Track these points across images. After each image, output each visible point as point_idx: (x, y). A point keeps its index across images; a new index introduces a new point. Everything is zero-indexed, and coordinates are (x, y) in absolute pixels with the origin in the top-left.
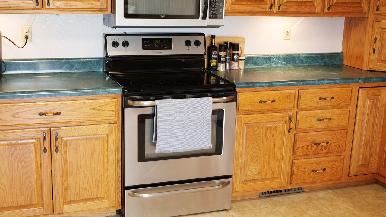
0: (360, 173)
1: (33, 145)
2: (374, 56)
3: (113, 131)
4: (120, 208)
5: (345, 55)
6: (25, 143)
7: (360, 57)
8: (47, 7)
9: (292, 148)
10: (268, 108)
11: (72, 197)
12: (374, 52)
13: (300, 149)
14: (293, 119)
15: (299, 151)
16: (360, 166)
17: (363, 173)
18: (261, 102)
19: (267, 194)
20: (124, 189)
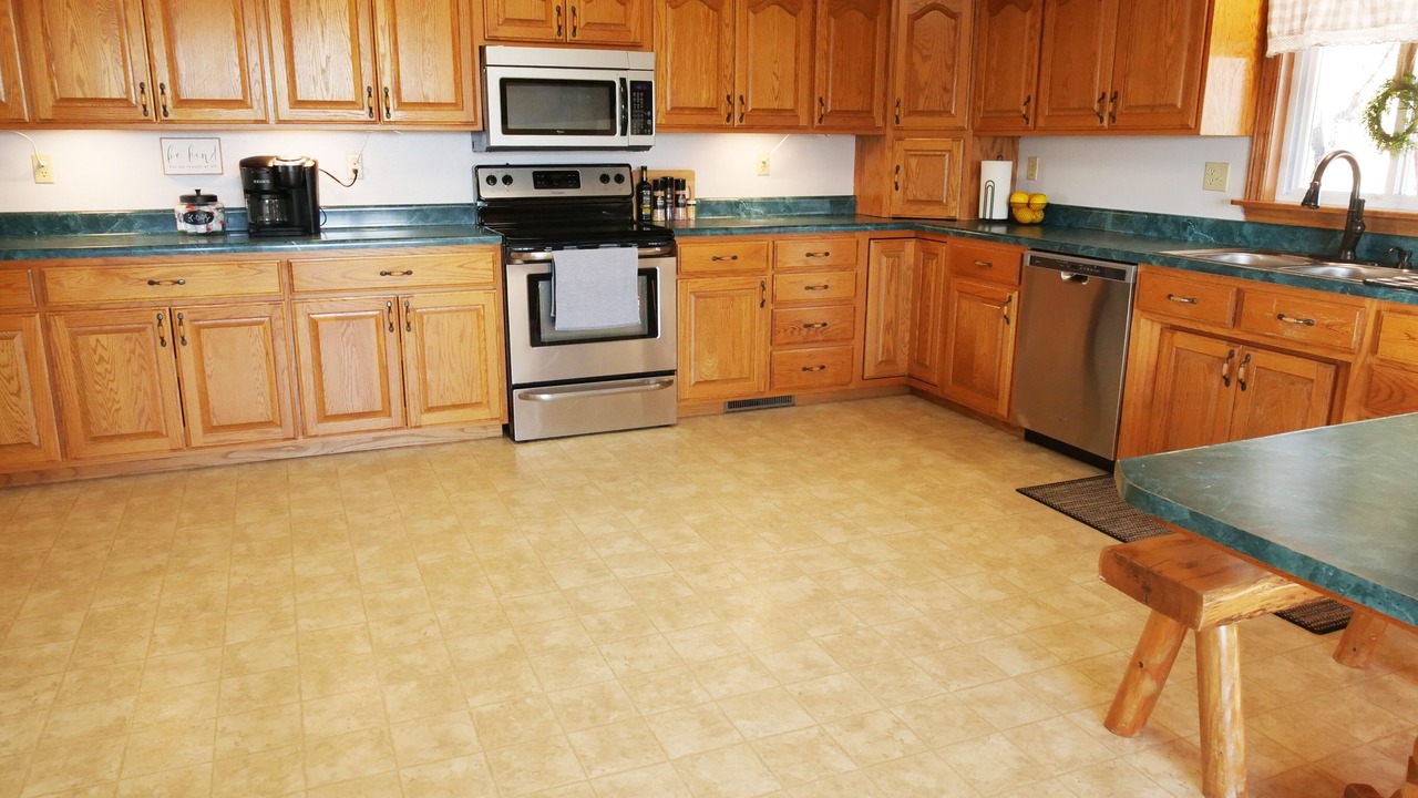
0: (880, 375)
1: (373, 320)
2: (898, 195)
3: (491, 302)
4: (507, 422)
5: (858, 199)
6: (361, 317)
7: (877, 200)
8: (386, 119)
9: (769, 334)
10: (726, 268)
11: (433, 402)
12: (897, 188)
13: (782, 334)
14: (768, 286)
15: (780, 337)
16: (880, 363)
17: (886, 375)
18: (715, 259)
19: (736, 406)
20: (511, 388)
